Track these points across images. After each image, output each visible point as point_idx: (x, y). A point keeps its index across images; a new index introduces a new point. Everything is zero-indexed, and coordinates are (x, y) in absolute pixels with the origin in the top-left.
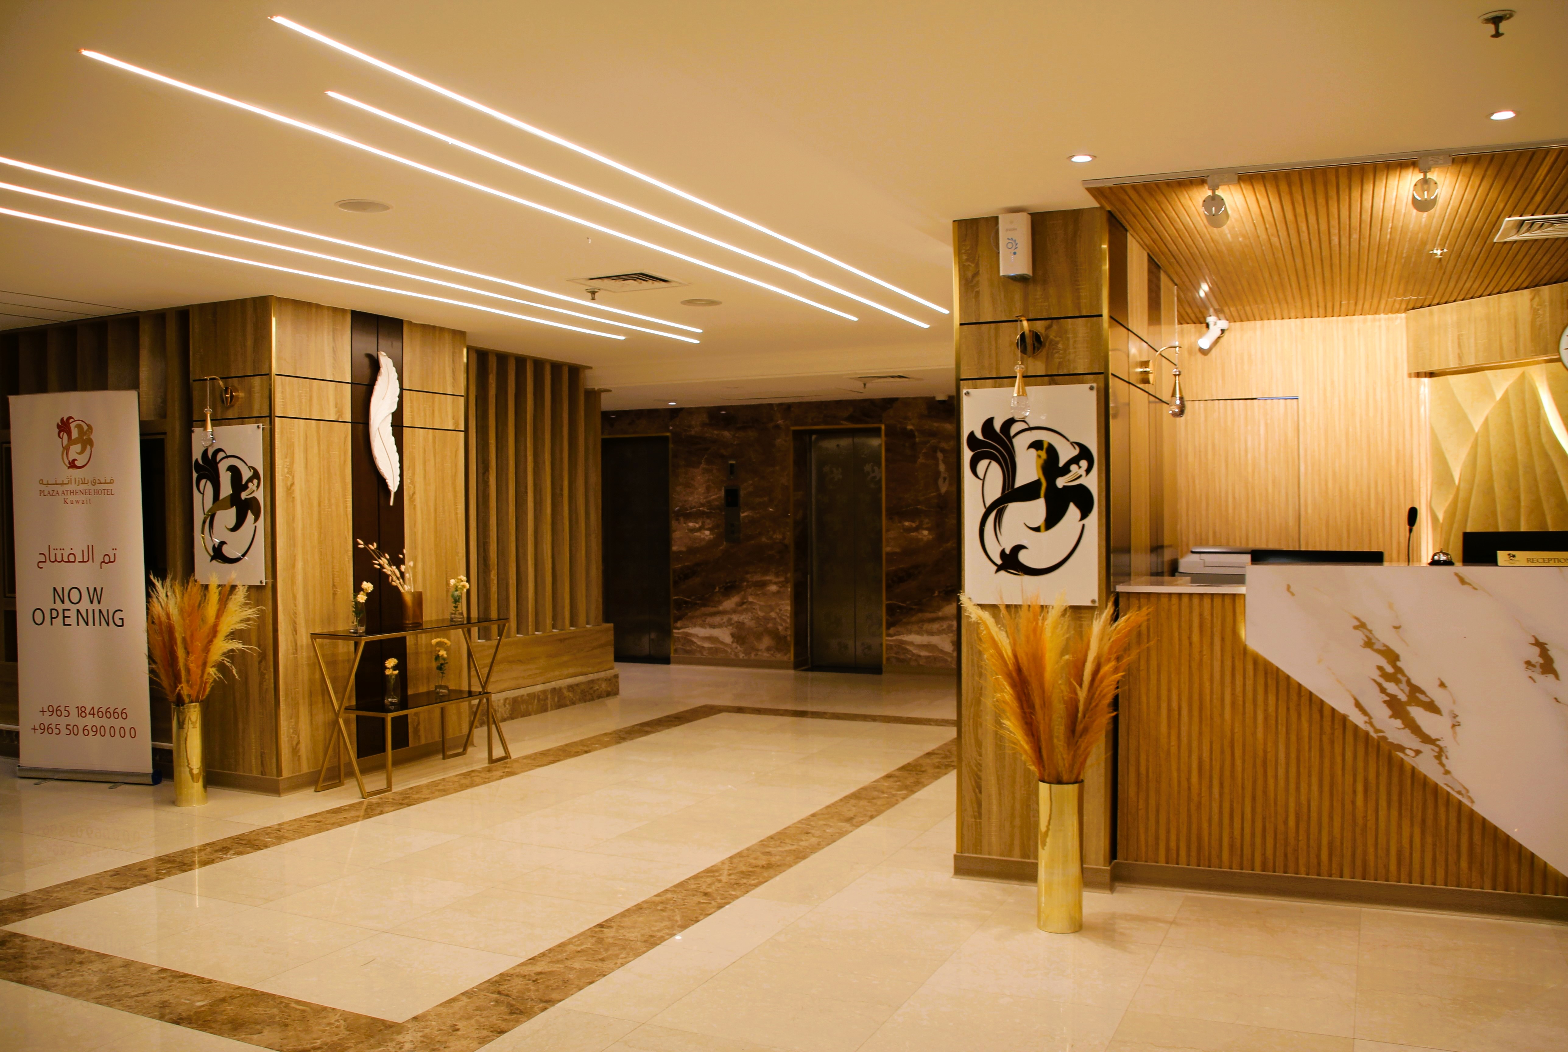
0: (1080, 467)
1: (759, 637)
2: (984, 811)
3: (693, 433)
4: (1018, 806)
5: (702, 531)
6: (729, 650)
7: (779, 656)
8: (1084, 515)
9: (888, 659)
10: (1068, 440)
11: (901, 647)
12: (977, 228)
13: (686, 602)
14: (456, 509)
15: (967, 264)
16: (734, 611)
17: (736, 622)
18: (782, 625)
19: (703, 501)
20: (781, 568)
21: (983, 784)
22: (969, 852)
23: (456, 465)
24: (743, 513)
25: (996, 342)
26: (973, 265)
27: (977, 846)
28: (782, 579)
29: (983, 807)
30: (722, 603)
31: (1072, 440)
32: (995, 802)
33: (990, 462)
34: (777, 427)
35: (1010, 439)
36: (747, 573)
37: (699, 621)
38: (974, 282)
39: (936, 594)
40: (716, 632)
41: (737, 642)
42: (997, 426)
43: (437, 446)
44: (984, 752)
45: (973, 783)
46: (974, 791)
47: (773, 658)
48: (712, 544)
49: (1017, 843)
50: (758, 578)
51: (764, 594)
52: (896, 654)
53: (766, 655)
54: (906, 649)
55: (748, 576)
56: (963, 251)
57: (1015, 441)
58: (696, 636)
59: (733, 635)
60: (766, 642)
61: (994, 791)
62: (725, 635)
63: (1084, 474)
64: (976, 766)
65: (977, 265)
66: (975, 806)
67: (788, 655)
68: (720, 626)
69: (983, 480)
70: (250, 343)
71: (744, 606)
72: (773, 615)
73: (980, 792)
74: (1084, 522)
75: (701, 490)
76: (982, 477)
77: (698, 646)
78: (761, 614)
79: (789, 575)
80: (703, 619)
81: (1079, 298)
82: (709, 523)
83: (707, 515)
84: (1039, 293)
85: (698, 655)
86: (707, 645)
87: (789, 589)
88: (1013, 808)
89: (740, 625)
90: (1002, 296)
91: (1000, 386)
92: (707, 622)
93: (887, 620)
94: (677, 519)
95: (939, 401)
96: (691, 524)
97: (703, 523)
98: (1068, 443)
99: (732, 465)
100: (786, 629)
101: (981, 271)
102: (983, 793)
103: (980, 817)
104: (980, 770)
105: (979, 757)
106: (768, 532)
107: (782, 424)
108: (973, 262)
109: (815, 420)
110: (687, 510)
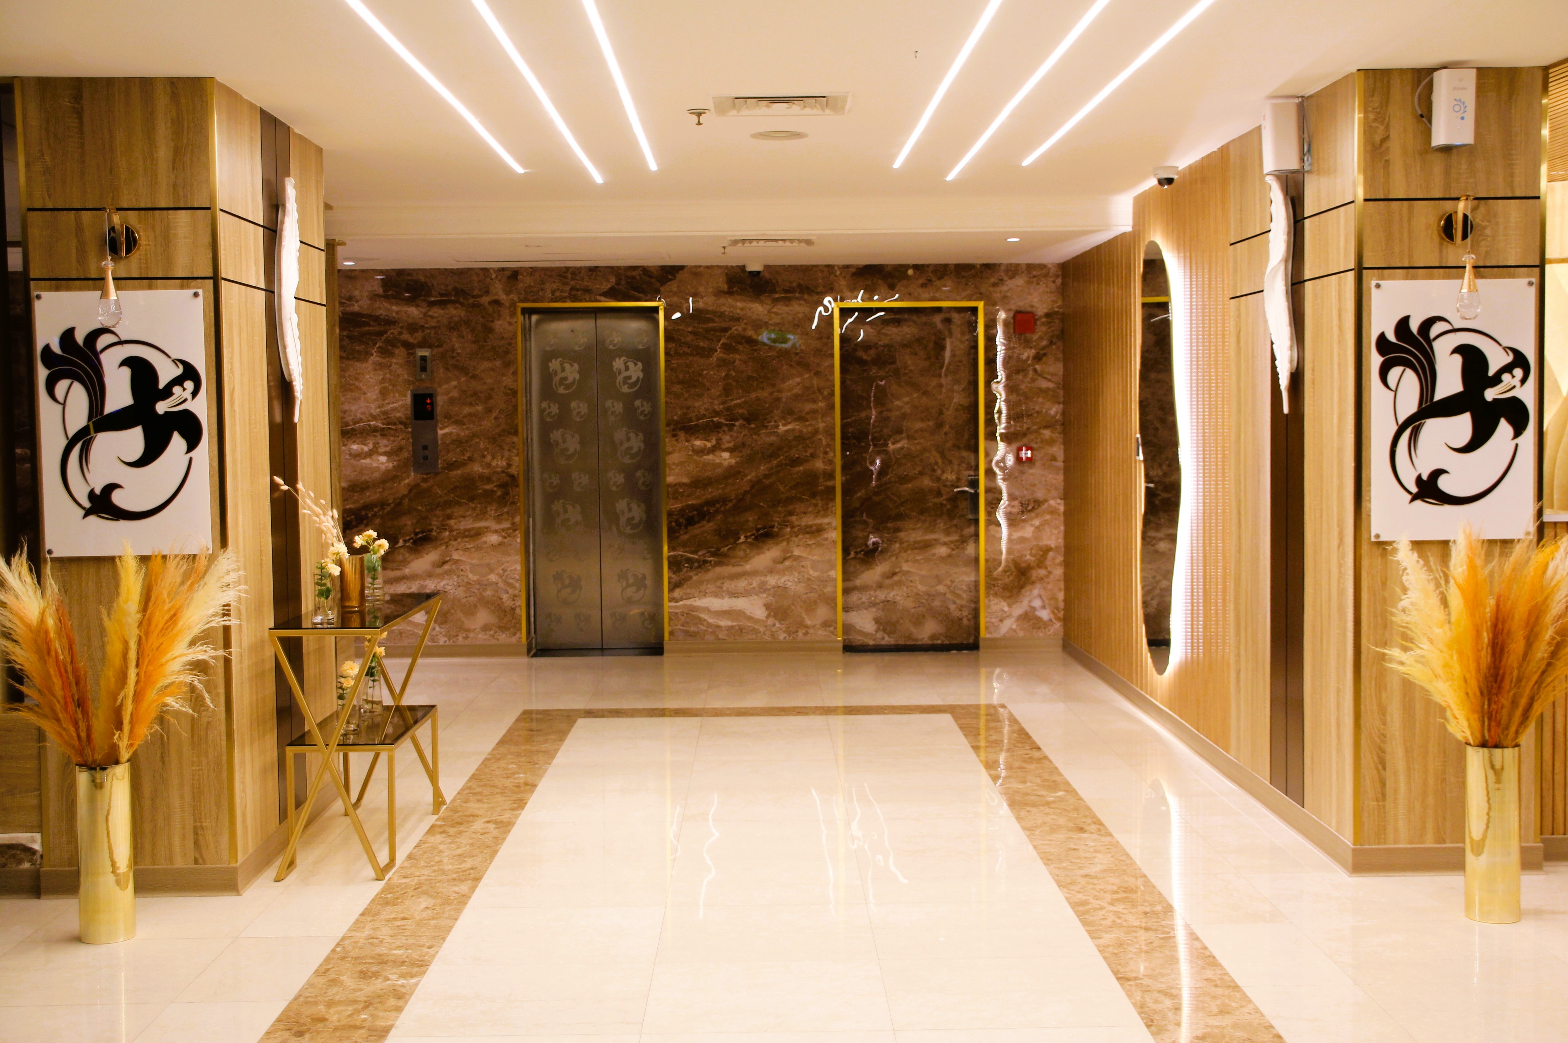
0: (1513, 377)
1: (470, 611)
2: (1389, 791)
3: (356, 308)
4: (1431, 781)
5: (374, 457)
7: (503, 638)
8: (1518, 433)
9: (671, 633)
10: (1500, 345)
11: (691, 615)
12: (1389, 82)
15: (1374, 125)
16: (430, 575)
18: (507, 592)
19: (375, 411)
20: (506, 510)
21: (1388, 757)
22: (1369, 844)
24: (442, 429)
25: (1409, 225)
26: (1382, 128)
27: (1380, 835)
28: (506, 525)
29: (1387, 786)
30: (409, 563)
31: (1504, 345)
32: (1402, 779)
34: (497, 302)
35: (1430, 342)
36: (450, 517)
38: (1383, 148)
39: (742, 539)
42: (1414, 326)
44: (1388, 719)
45: (1376, 758)
46: (1377, 769)
47: (494, 642)
48: (390, 478)
49: (1430, 825)
50: (467, 524)
51: (478, 548)
52: (682, 625)
53: (482, 638)
54: (700, 619)
55: (452, 522)
56: (1370, 109)
57: (1435, 344)
60: (483, 617)
61: (1401, 765)
64: (1379, 738)
65: (1387, 128)
66: (1378, 786)
67: (518, 635)
69: (1396, 392)
70: (163, 152)
71: (446, 567)
72: (493, 577)
73: (1384, 769)
74: (1518, 440)
75: (373, 394)
76: (1394, 388)
78: (473, 577)
79: (517, 519)
81: (1512, 175)
82: (385, 444)
83: (383, 433)
84: (1464, 167)
87: (519, 540)
88: (1425, 784)
90: (1418, 168)
91: (1414, 278)
93: (670, 578)
95: (751, 273)
96: (355, 447)
97: (376, 445)
98: (1500, 349)
99: (423, 358)
100: (514, 597)
101: (1391, 136)
102: (1387, 769)
103: (1384, 800)
104: (1384, 742)
105: (1382, 727)
106: (484, 456)
107: (503, 297)
108: (1382, 123)
109: (557, 294)
110: (347, 425)
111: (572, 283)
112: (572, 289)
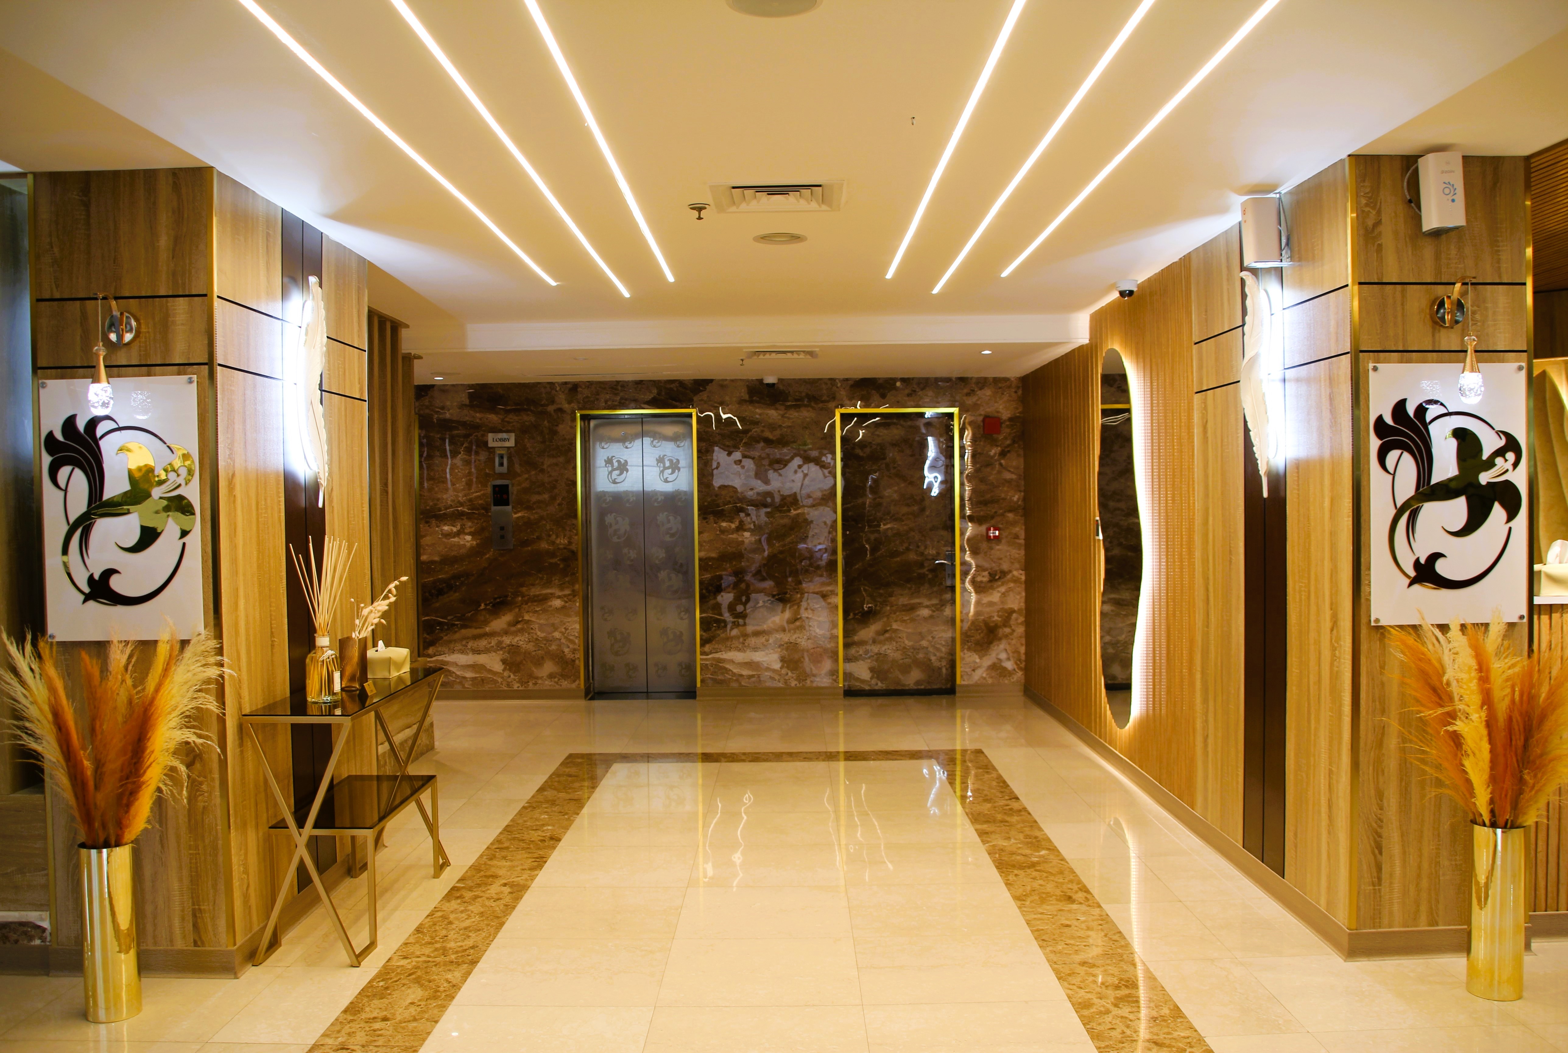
0: (1506, 460)
1: (539, 662)
2: (1385, 875)
3: (448, 416)
4: (1425, 865)
5: (461, 536)
6: (500, 680)
7: (565, 684)
9: (702, 681)
10: (1494, 429)
11: (719, 666)
12: (1379, 167)
13: (440, 624)
15: (1367, 209)
16: (506, 633)
17: (509, 646)
18: (569, 647)
19: (462, 499)
20: (567, 579)
21: (1384, 843)
22: (1365, 928)
24: (516, 513)
25: (1403, 309)
26: (1374, 213)
27: (1376, 918)
28: (567, 592)
29: (1383, 870)
30: (489, 622)
31: (1497, 429)
32: (1398, 863)
33: (1402, 453)
34: (560, 410)
35: (1426, 426)
36: (522, 585)
37: (458, 646)
38: (1376, 233)
40: (482, 659)
41: (510, 670)
42: (1411, 410)
44: (1385, 804)
45: (1372, 843)
46: (1373, 853)
47: (557, 687)
48: (475, 553)
49: (1424, 908)
50: (535, 591)
51: (545, 611)
52: (711, 675)
53: (548, 684)
55: (524, 589)
56: (1362, 194)
57: (1431, 428)
58: (455, 664)
59: (504, 661)
60: (549, 667)
61: (1396, 850)
62: (494, 662)
63: (1511, 468)
64: (1376, 823)
65: (1379, 212)
66: (1374, 870)
67: (577, 682)
68: (487, 651)
69: (1394, 475)
70: (164, 241)
71: (519, 626)
72: (557, 635)
73: (1381, 853)
74: (1511, 524)
75: (460, 485)
76: (1392, 471)
77: (458, 677)
78: (541, 635)
79: (577, 587)
80: (464, 643)
81: (1499, 261)
82: (470, 526)
83: (469, 516)
84: (1453, 252)
85: (458, 687)
86: (469, 675)
87: (578, 604)
88: (1419, 867)
89: (514, 649)
90: (1410, 253)
91: (1409, 361)
92: (469, 647)
93: (701, 636)
94: (427, 522)
95: (768, 385)
96: (446, 528)
97: (463, 526)
98: (1493, 432)
100: (574, 651)
101: (1383, 221)
102: (1383, 854)
103: (1380, 885)
104: (1381, 827)
105: (1380, 812)
106: (550, 536)
107: (566, 406)
108: (1374, 208)
109: (609, 403)
110: (440, 510)
111: (622, 394)
112: (622, 399)
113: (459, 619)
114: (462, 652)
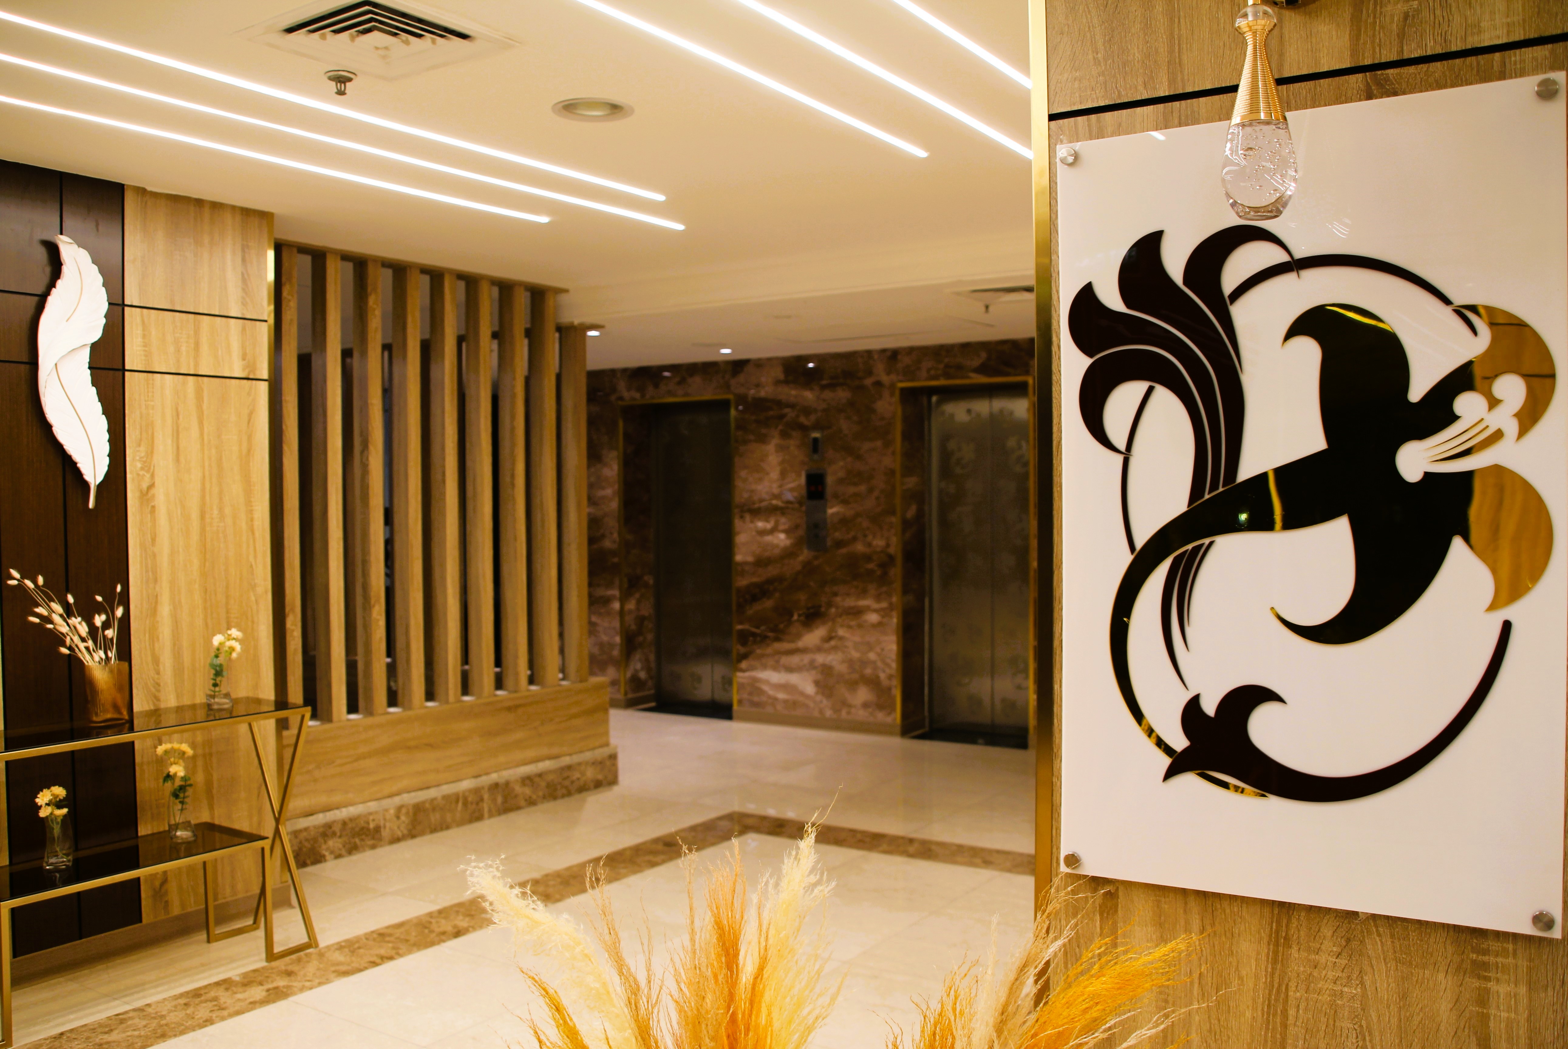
1: (853, 687)
3: (762, 394)
5: (776, 534)
6: (812, 705)
7: (881, 716)
10: (1446, 301)
13: (754, 635)
14: (250, 512)
16: (819, 649)
17: (822, 665)
18: (884, 672)
19: (776, 491)
20: (884, 589)
23: (250, 438)
24: (832, 507)
28: (884, 605)
30: (802, 636)
33: (1150, 391)
34: (878, 384)
36: (836, 594)
37: (771, 662)
40: (794, 679)
41: (823, 694)
43: (205, 406)
47: (872, 719)
48: (789, 554)
50: (850, 602)
51: (860, 626)
53: (861, 714)
55: (838, 599)
57: (1239, 312)
58: (767, 682)
59: (817, 683)
60: (863, 694)
62: (805, 683)
63: (1511, 427)
67: (893, 716)
68: (799, 670)
71: (833, 643)
72: (872, 656)
75: (775, 474)
77: (769, 697)
78: (855, 655)
79: (894, 599)
80: (776, 658)
82: (784, 522)
83: (782, 512)
85: (769, 710)
86: (781, 696)
87: (895, 620)
89: (826, 670)
92: (781, 664)
94: (742, 517)
96: (760, 524)
97: (777, 522)
98: (1448, 311)
99: (816, 440)
100: (890, 677)
106: (865, 536)
107: (885, 379)
109: (932, 372)
110: (754, 504)
111: (946, 360)
112: (947, 366)
113: (772, 630)
114: (775, 668)
